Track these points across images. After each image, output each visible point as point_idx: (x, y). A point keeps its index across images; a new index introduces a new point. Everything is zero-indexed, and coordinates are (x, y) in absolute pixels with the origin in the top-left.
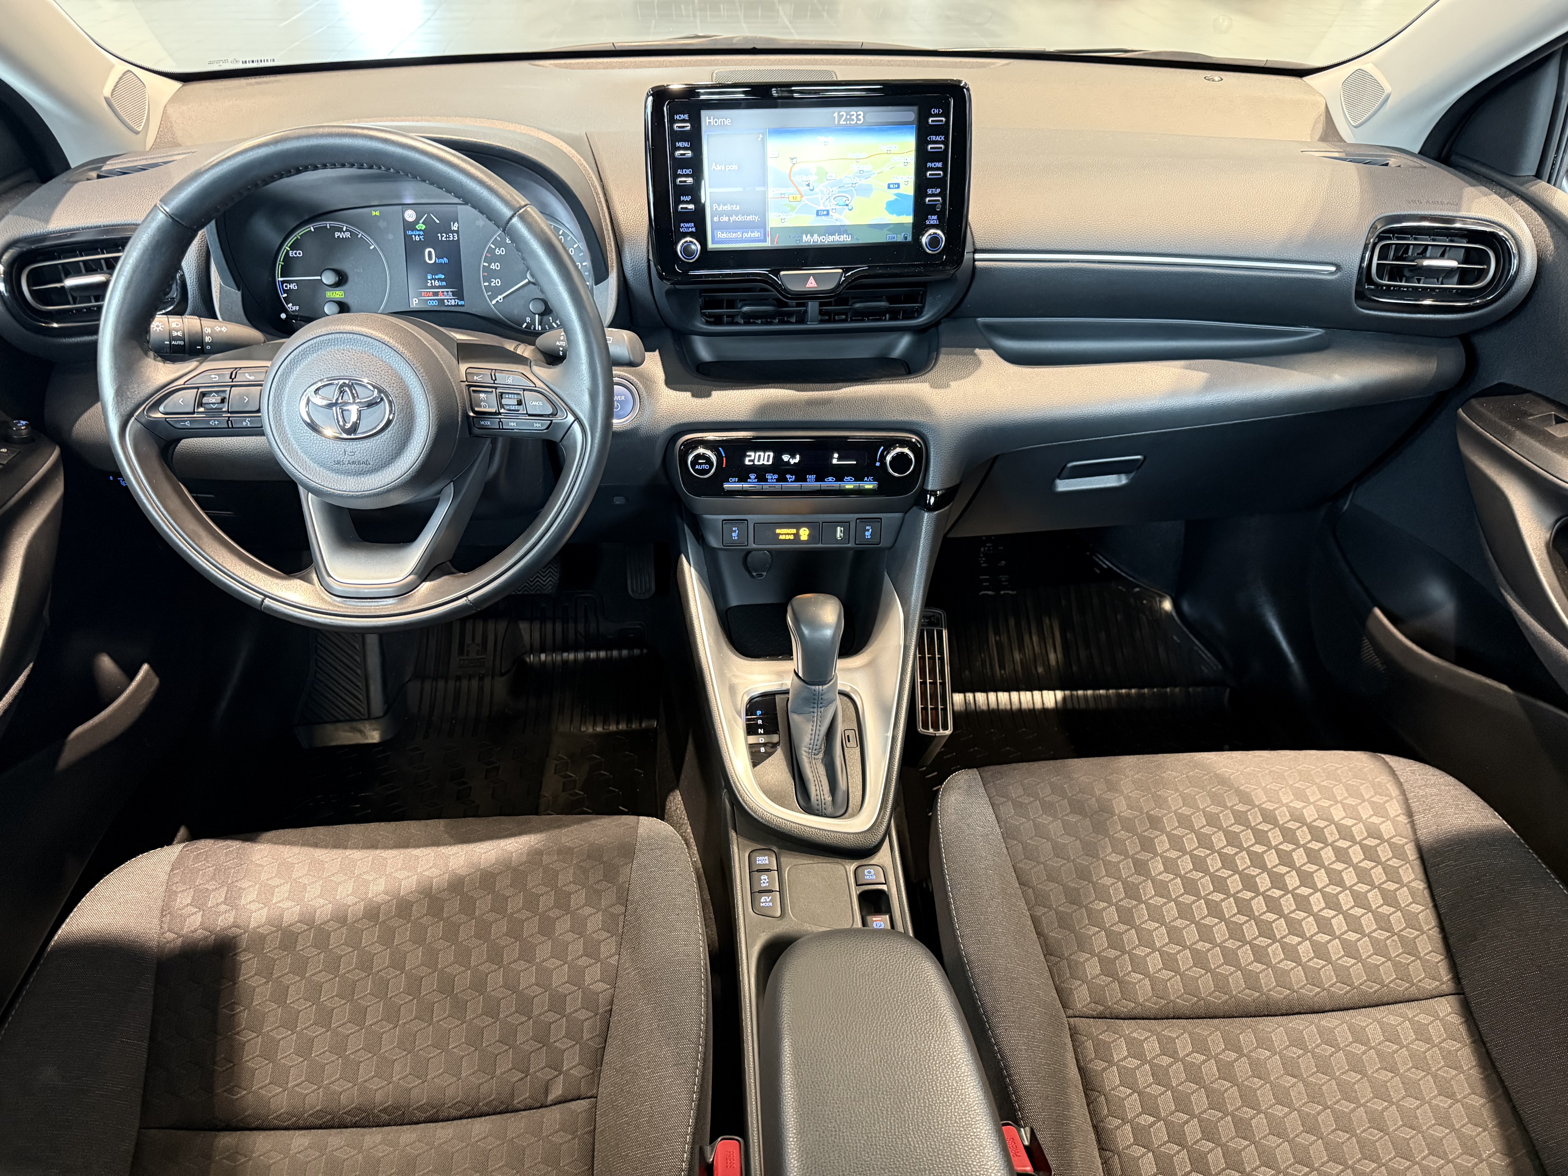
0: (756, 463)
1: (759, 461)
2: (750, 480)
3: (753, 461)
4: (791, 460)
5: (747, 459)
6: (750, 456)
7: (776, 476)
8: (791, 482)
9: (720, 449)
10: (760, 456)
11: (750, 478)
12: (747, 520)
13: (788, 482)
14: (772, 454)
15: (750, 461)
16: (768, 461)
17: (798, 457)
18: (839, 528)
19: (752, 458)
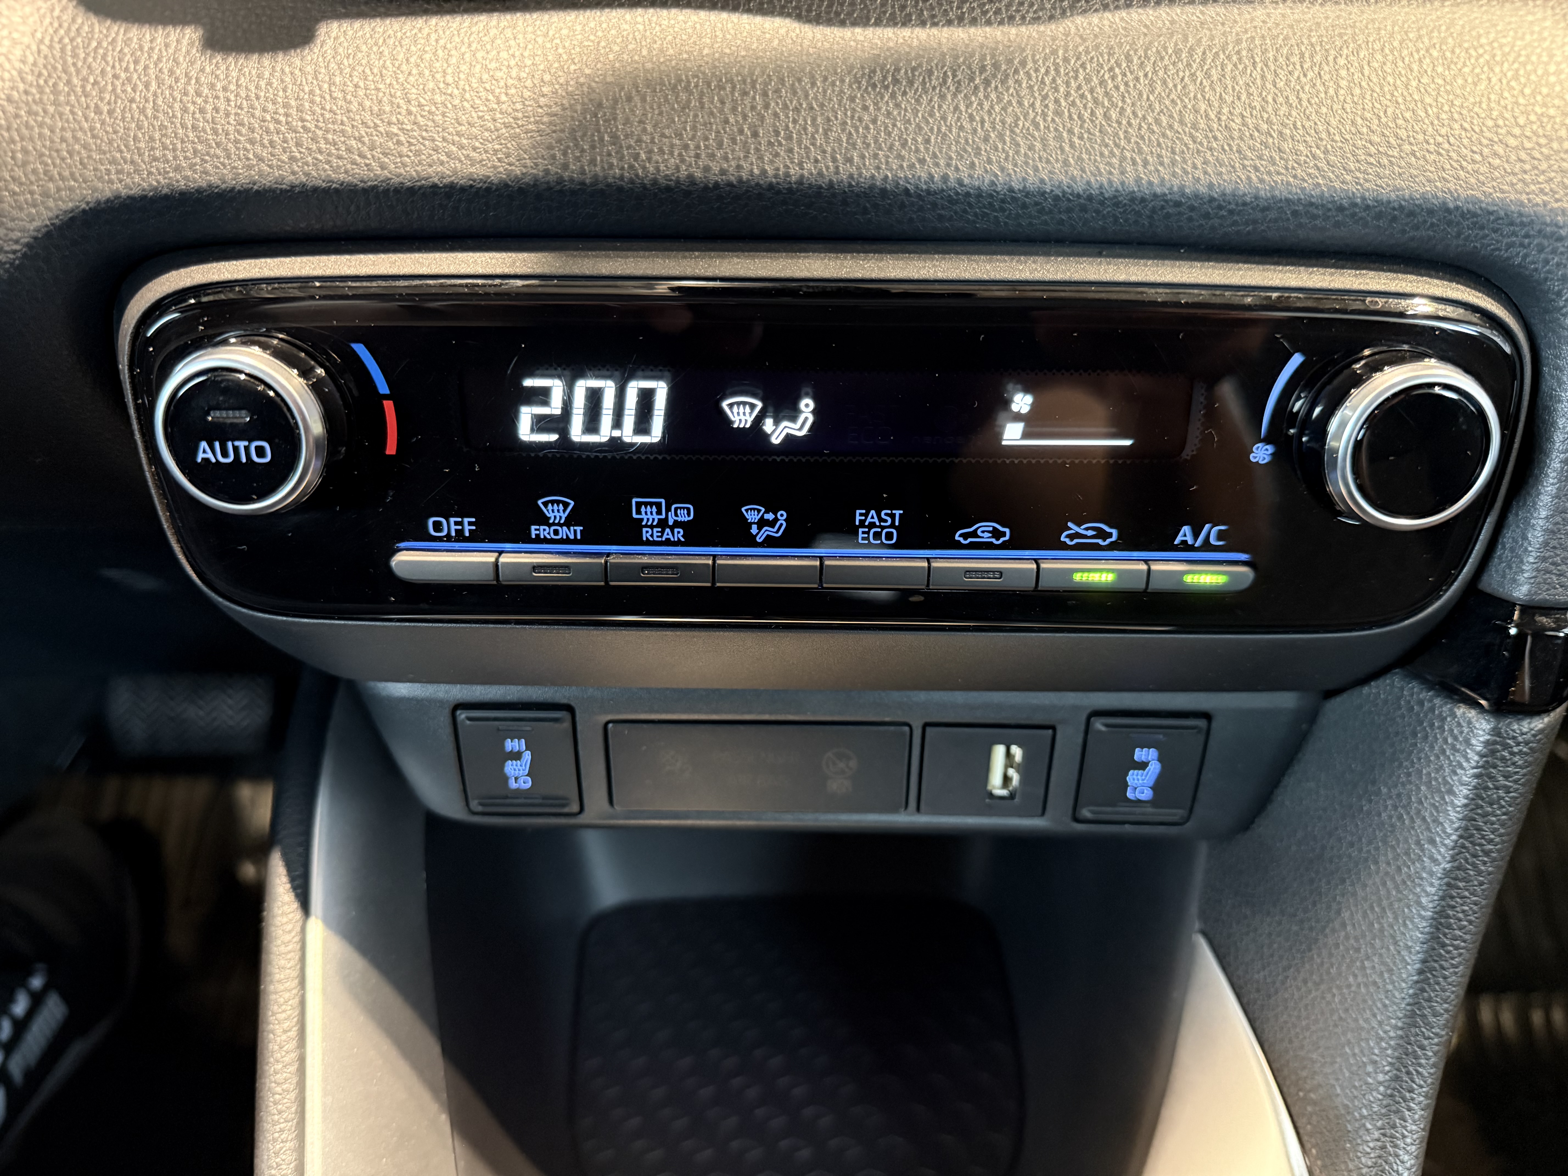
0: (577, 433)
1: (592, 423)
2: (545, 531)
3: (560, 423)
4: (768, 425)
5: (526, 415)
6: (542, 396)
7: (684, 513)
8: (770, 542)
9: (360, 349)
10: (594, 398)
11: (544, 520)
12: (569, 708)
13: (751, 542)
14: (661, 390)
15: (541, 424)
16: (643, 424)
17: (807, 405)
18: (999, 751)
19: (555, 407)
